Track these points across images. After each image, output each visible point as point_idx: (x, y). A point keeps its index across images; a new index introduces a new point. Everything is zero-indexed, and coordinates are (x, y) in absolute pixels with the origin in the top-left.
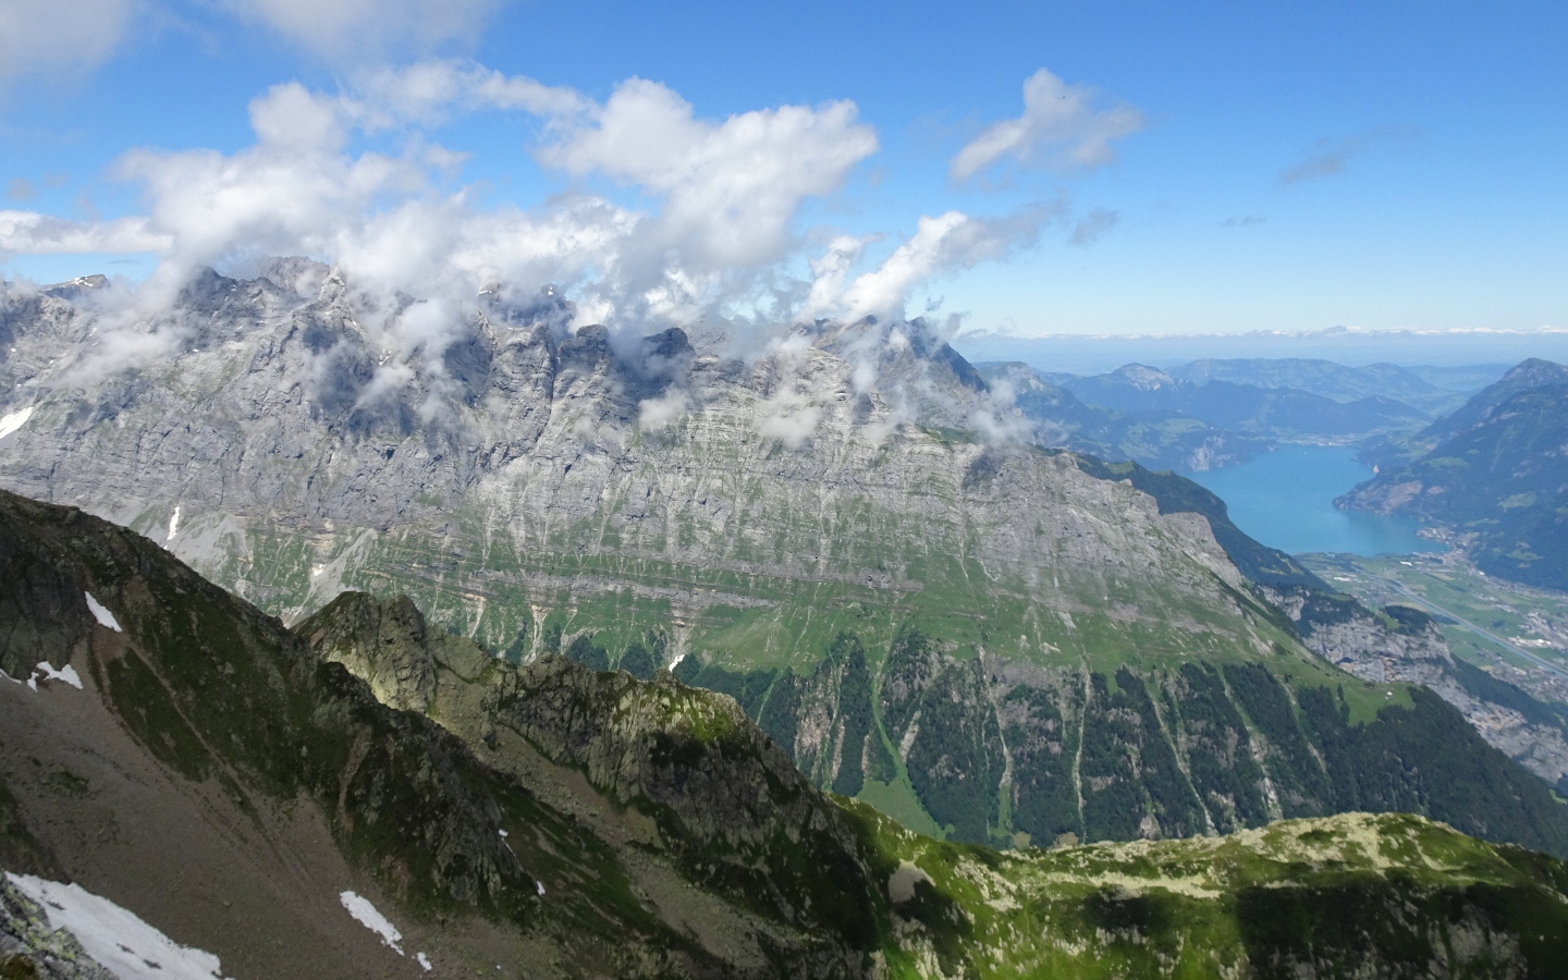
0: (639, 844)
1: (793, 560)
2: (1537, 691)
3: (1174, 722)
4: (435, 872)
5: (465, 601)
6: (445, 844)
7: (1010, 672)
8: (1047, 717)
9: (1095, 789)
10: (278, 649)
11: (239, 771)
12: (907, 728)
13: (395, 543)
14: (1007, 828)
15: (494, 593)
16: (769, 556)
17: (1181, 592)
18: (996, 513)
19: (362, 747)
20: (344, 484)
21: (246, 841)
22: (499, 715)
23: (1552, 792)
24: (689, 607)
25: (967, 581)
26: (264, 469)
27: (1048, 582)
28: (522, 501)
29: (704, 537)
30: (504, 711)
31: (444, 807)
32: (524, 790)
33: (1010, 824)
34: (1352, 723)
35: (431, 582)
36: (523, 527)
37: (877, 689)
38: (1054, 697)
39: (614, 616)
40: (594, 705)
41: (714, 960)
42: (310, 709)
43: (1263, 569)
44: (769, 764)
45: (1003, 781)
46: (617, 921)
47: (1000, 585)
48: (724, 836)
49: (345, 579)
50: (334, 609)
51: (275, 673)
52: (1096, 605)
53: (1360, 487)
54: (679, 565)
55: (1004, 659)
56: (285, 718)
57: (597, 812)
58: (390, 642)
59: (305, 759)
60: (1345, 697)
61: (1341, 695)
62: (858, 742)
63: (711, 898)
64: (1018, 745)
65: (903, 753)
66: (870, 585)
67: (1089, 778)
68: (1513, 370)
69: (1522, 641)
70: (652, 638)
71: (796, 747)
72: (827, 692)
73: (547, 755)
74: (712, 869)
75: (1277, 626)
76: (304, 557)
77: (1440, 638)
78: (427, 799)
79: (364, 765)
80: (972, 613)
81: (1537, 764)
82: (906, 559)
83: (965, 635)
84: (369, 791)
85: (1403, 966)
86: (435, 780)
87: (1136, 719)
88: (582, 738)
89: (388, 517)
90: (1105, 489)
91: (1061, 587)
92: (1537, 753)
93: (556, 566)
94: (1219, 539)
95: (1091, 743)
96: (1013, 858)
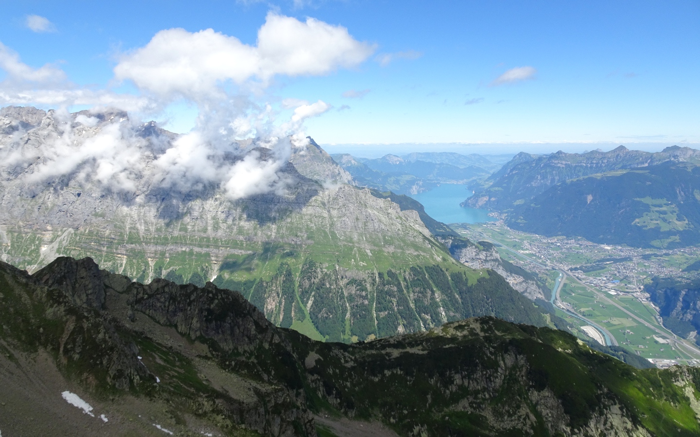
0: (201, 356)
1: (261, 234)
2: (527, 269)
3: (409, 289)
4: (108, 378)
5: (117, 258)
6: (113, 365)
7: (348, 274)
8: (363, 291)
9: (381, 317)
10: (26, 285)
11: (8, 342)
12: (309, 299)
13: (82, 234)
14: (349, 335)
15: (131, 254)
16: (251, 233)
17: (409, 240)
18: (341, 212)
19: (71, 326)
20: (56, 209)
21: (12, 374)
22: (135, 307)
23: (533, 304)
24: (218, 255)
25: (331, 240)
26: (16, 203)
27: (361, 238)
28: (142, 214)
29: (223, 226)
30: (138, 305)
31: (112, 349)
32: (149, 338)
33: (350, 333)
34: (469, 284)
35: (100, 251)
36: (143, 225)
37: (297, 284)
38: (365, 283)
39: (186, 261)
40: (179, 299)
41: (235, 401)
42: (44, 311)
43: (437, 230)
44: (256, 318)
45: (347, 316)
46: (192, 390)
47: (343, 241)
48: (237, 349)
49: (58, 251)
50: (54, 265)
51: (25, 297)
52: (381, 246)
53: (469, 199)
54: (213, 238)
55: (346, 269)
56: (31, 316)
57: (182, 345)
58: (82, 278)
59: (42, 334)
60: (466, 275)
61: (465, 275)
62: (290, 306)
63: (233, 376)
64: (352, 302)
65: (308, 309)
66: (293, 243)
67: (379, 313)
68: (516, 156)
69: (522, 251)
70: (203, 269)
71: (265, 310)
72: (277, 287)
73: (158, 322)
74: (233, 363)
75: (443, 250)
76: (37, 242)
77: (497, 252)
78: (103, 346)
79: (72, 333)
80: (333, 252)
81: (528, 294)
82: (306, 232)
83: (331, 260)
84: (75, 345)
85: (490, 371)
86: (107, 338)
87: (395, 289)
88: (174, 313)
89: (78, 223)
90: (381, 202)
91: (366, 240)
92: (528, 291)
93: (159, 241)
94: (422, 220)
95: (379, 299)
96: (352, 346)
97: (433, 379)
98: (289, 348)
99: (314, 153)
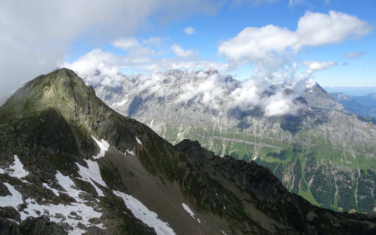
0: (247, 200)
1: (283, 137)
4: (202, 201)
5: (209, 142)
6: (204, 195)
7: (338, 167)
8: (348, 179)
9: (361, 199)
10: (171, 150)
11: (163, 175)
12: (311, 179)
13: (195, 129)
15: (215, 141)
16: (277, 136)
18: (335, 129)
19: (188, 172)
20: (185, 117)
21: (164, 190)
22: (216, 168)
24: (258, 147)
25: (327, 145)
26: (169, 113)
27: (349, 146)
28: (221, 121)
29: (262, 131)
30: (217, 167)
31: (204, 187)
32: (221, 185)
33: (337, 205)
35: (202, 138)
36: (221, 127)
37: (303, 169)
38: (350, 175)
39: (241, 148)
40: (237, 167)
41: (264, 229)
42: (177, 163)
44: (278, 184)
45: (336, 194)
46: (241, 217)
47: (335, 146)
48: (266, 200)
49: (184, 136)
50: (183, 142)
51: (171, 155)
52: (363, 153)
54: (256, 137)
55: (336, 164)
56: (172, 165)
57: (237, 192)
58: (194, 150)
59: (176, 174)
62: (298, 181)
63: (263, 215)
64: (340, 186)
65: (309, 185)
66: (302, 144)
67: (359, 196)
70: (249, 153)
71: (283, 181)
72: (291, 168)
73: (226, 178)
74: (264, 208)
76: (176, 131)
78: (201, 185)
79: (188, 176)
80: (328, 152)
82: (311, 138)
83: (326, 158)
84: (189, 182)
86: (203, 181)
87: (373, 182)
88: (234, 174)
89: (193, 124)
90: (365, 124)
91: (352, 148)
93: (229, 136)
95: (360, 187)
96: (339, 213)
98: (297, 206)
99: (318, 92)
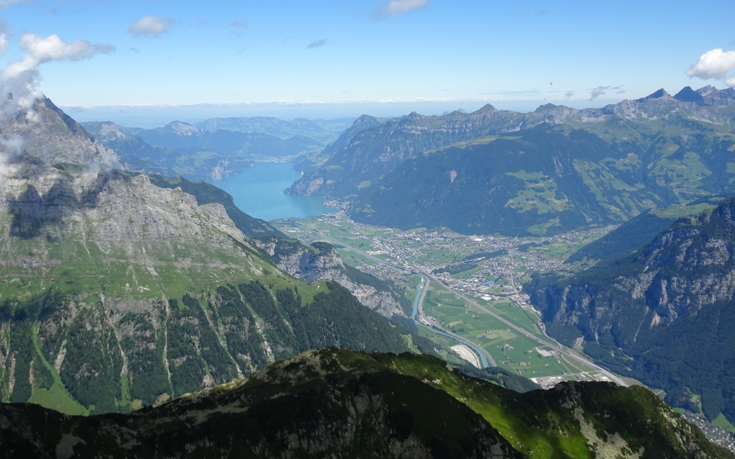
2: (380, 276)
3: (216, 320)
7: (121, 306)
8: (146, 330)
9: (177, 365)
12: (59, 352)
14: (127, 399)
17: (214, 248)
18: (104, 212)
23: (390, 323)
25: (89, 256)
27: (139, 250)
33: (129, 396)
34: (303, 305)
37: (36, 331)
38: (149, 317)
43: (254, 230)
45: (123, 372)
47: (110, 256)
52: (168, 260)
53: (296, 183)
55: (117, 299)
60: (299, 293)
61: (296, 291)
62: (26, 367)
64: (130, 349)
65: (58, 368)
66: (25, 266)
67: (173, 360)
68: (357, 120)
69: (372, 252)
75: (264, 260)
77: (338, 256)
80: (94, 275)
81: (383, 310)
83: (91, 288)
85: (337, 423)
87: (196, 321)
90: (167, 194)
91: (147, 253)
92: (382, 306)
94: (231, 217)
95: (172, 339)
96: (135, 416)
97: (258, 446)
99: (52, 122)
